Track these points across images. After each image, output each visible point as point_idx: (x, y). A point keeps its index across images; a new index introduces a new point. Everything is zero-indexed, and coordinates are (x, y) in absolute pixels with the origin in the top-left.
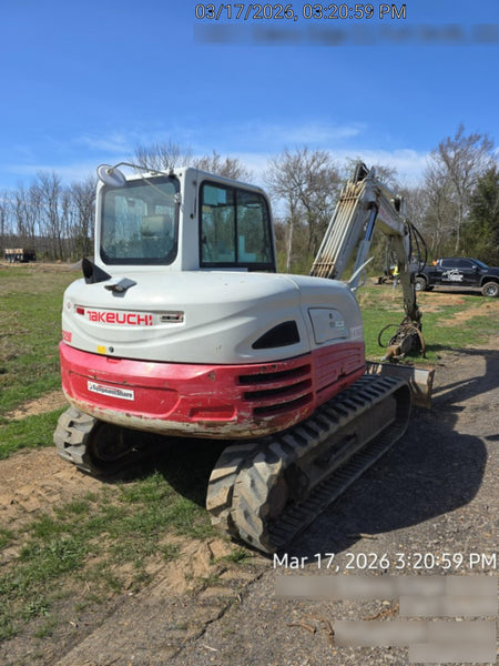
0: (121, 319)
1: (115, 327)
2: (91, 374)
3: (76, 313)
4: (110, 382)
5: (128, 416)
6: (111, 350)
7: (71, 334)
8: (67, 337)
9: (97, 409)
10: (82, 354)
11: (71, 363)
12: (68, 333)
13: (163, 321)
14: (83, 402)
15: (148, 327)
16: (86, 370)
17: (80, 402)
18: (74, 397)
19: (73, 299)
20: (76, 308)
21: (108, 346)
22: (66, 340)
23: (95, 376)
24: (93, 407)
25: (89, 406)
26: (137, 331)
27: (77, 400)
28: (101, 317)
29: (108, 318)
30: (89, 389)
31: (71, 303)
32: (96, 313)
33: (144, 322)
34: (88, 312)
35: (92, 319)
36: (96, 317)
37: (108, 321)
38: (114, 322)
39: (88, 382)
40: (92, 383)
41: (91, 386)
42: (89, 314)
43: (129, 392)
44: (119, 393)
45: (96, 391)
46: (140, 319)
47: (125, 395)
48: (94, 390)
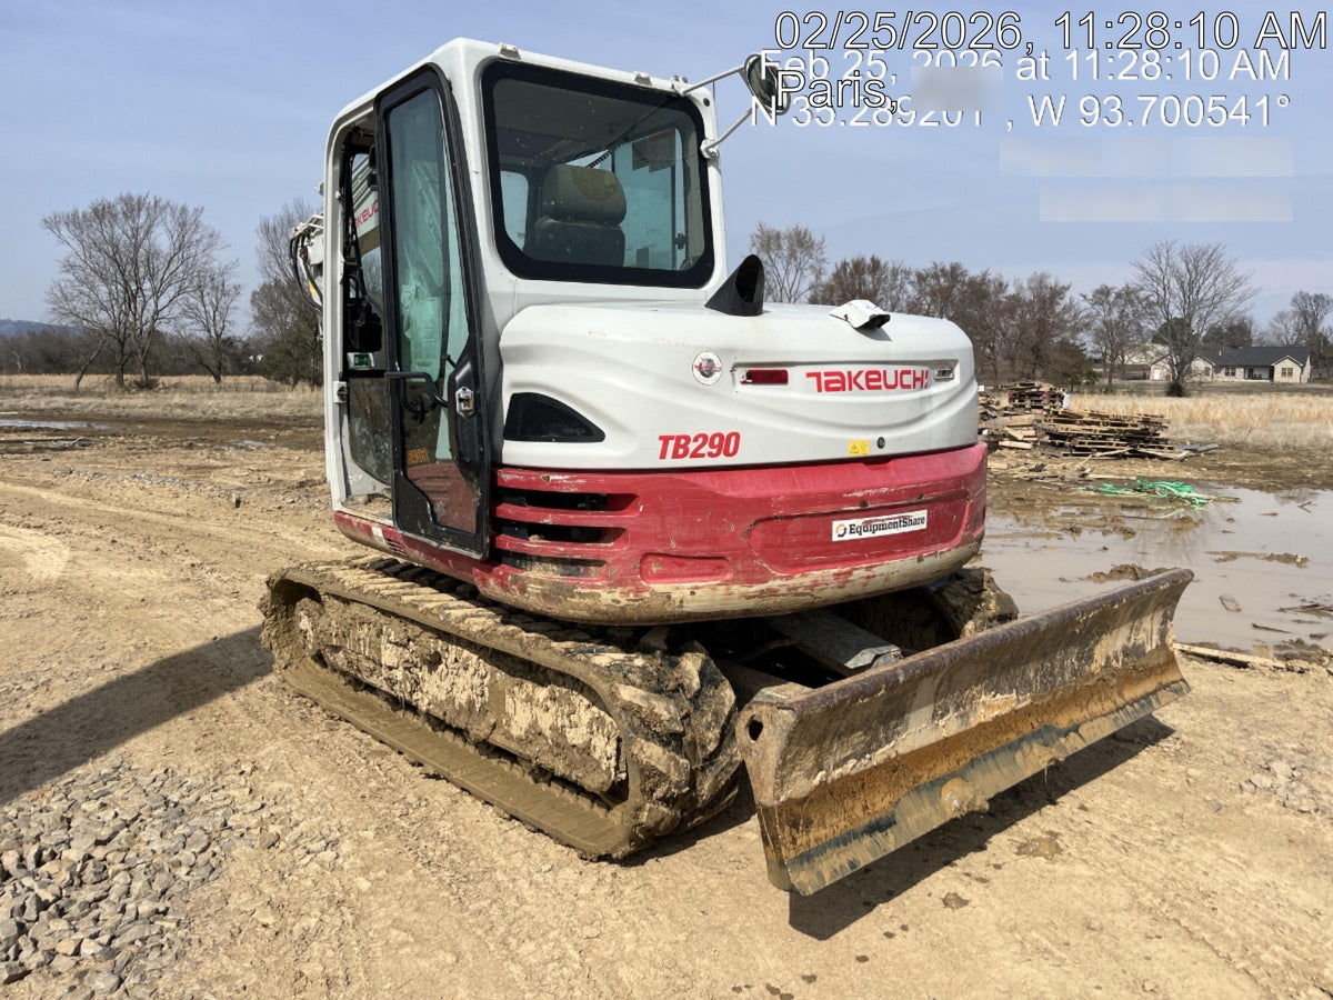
0: (891, 381)
1: (882, 397)
2: (852, 501)
3: (744, 383)
4: (895, 504)
5: (920, 559)
6: (881, 443)
7: (737, 435)
8: (706, 449)
9: (859, 573)
10: (793, 470)
11: (768, 499)
12: (721, 436)
13: (937, 380)
14: (816, 574)
15: (924, 393)
16: (836, 497)
17: (802, 580)
18: (775, 578)
19: (730, 351)
20: (741, 373)
21: (875, 436)
22: (702, 455)
23: (863, 502)
24: (850, 573)
25: (837, 575)
26: (914, 401)
27: (790, 577)
28: (853, 380)
29: (868, 380)
30: (835, 538)
31: (716, 361)
32: (840, 374)
33: (920, 382)
34: (809, 375)
35: (828, 389)
36: (843, 382)
37: (869, 387)
38: (879, 387)
39: (836, 524)
40: (847, 523)
41: (841, 530)
42: (815, 379)
43: (923, 514)
44: (906, 521)
45: (856, 536)
46: (916, 379)
47: (916, 522)
48: (848, 537)
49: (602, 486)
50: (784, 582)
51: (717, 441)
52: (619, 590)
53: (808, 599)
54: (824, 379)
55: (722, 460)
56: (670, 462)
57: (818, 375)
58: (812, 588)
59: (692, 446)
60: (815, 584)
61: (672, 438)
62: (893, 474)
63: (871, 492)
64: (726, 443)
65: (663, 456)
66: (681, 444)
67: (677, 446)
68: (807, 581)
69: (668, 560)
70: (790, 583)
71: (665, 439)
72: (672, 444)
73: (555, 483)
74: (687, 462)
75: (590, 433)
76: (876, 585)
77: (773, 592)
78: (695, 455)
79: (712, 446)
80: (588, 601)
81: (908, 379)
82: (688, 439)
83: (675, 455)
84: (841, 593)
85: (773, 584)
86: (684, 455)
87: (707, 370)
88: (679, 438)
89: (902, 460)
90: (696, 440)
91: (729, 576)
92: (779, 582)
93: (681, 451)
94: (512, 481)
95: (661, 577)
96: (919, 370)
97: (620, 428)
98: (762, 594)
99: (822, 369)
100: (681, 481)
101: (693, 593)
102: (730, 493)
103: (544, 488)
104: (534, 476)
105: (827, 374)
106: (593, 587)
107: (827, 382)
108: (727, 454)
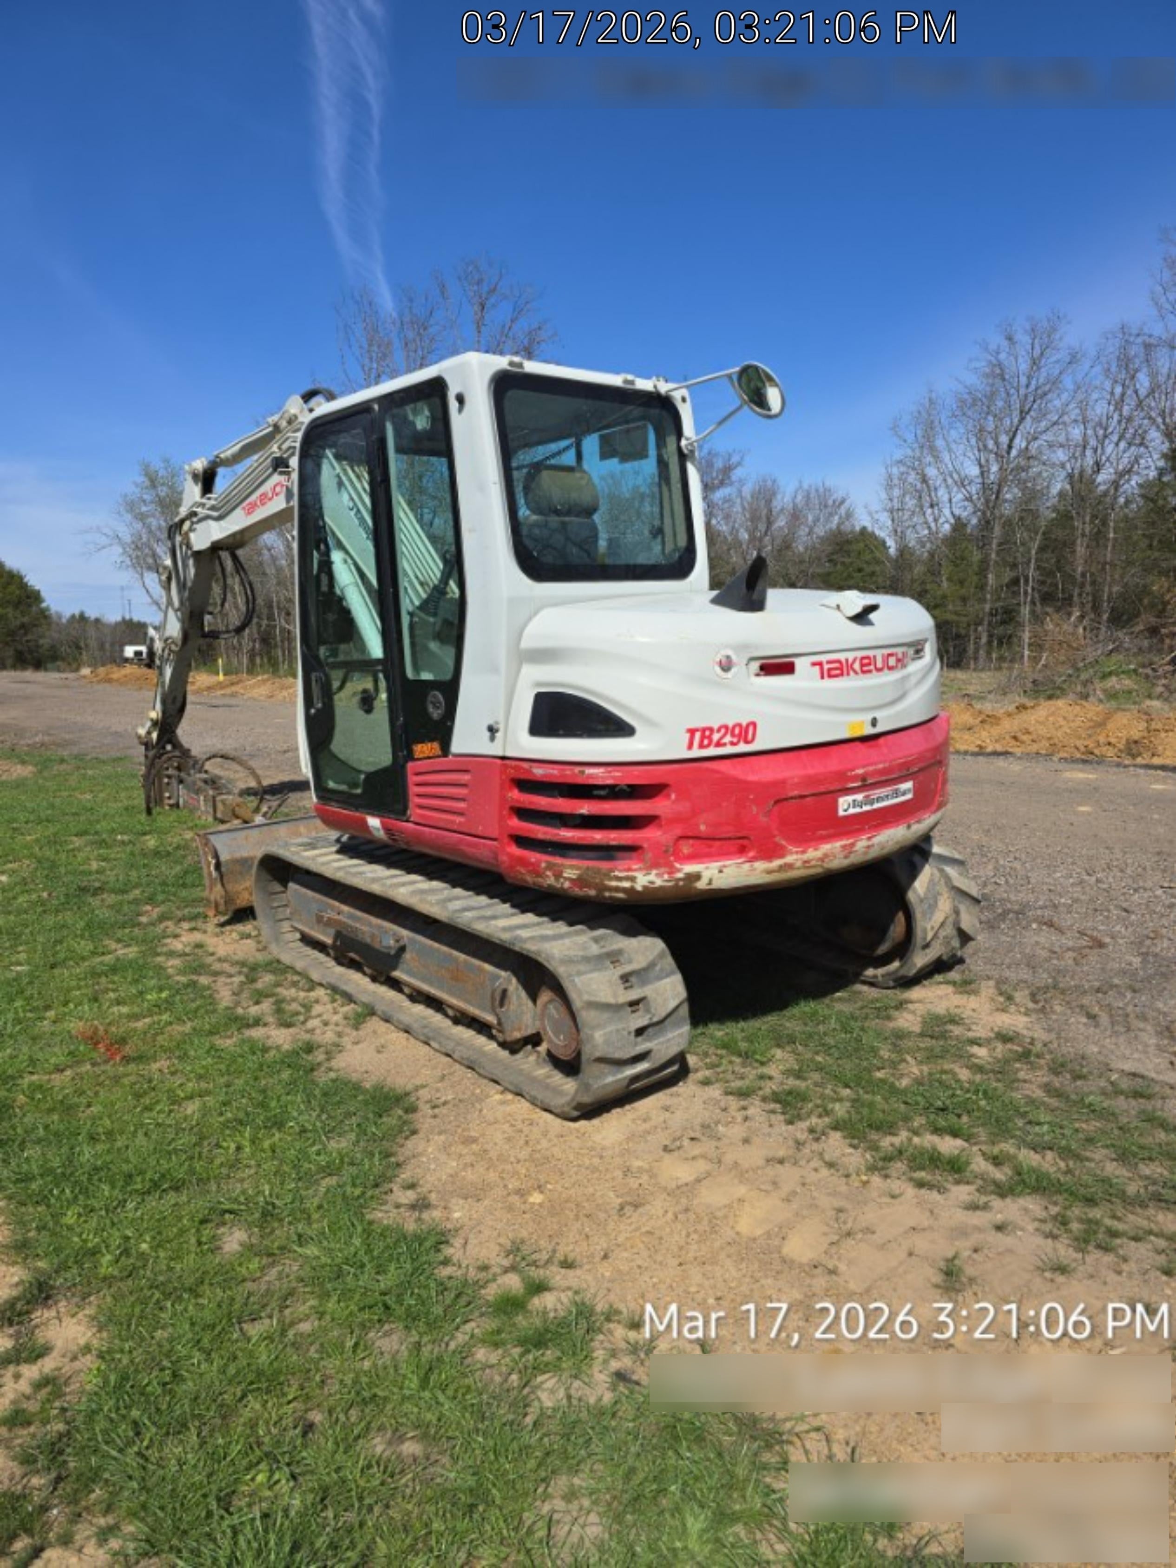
0: (879, 664)
1: (873, 679)
2: (854, 778)
3: (757, 675)
4: (888, 779)
5: (909, 827)
6: (874, 722)
7: (754, 724)
8: (728, 739)
9: (861, 844)
10: (803, 753)
11: (783, 782)
12: (740, 725)
13: (913, 659)
14: (826, 848)
15: (905, 672)
16: (842, 776)
17: (812, 854)
18: (791, 853)
19: (745, 647)
20: (755, 666)
21: (869, 717)
22: (724, 745)
23: (863, 778)
24: (853, 845)
25: (844, 847)
26: (897, 681)
27: (803, 852)
28: (850, 667)
29: (862, 665)
30: (841, 813)
31: (734, 658)
32: (839, 661)
33: (901, 662)
34: (814, 664)
35: (830, 676)
36: (841, 669)
37: (863, 672)
38: (870, 671)
39: (841, 800)
40: (850, 798)
41: (846, 805)
42: (817, 668)
43: (908, 785)
44: (897, 793)
45: (858, 810)
46: (898, 660)
47: (904, 794)
48: (852, 811)
49: (637, 777)
50: (799, 856)
51: (737, 731)
52: (654, 872)
53: (819, 870)
54: (826, 667)
55: (742, 748)
56: (696, 753)
57: (820, 664)
58: (822, 860)
59: (716, 737)
60: (826, 855)
61: (696, 730)
62: (885, 750)
63: (871, 768)
64: (745, 732)
65: (690, 746)
66: (705, 735)
67: (703, 737)
68: (818, 854)
69: (698, 842)
70: (806, 857)
71: (692, 732)
72: (698, 735)
73: (590, 776)
74: (712, 751)
75: (621, 729)
76: (873, 854)
77: (790, 866)
78: (719, 744)
79: (733, 735)
80: (626, 884)
81: (892, 661)
82: (711, 730)
83: (701, 746)
84: (846, 863)
85: (789, 859)
86: (709, 745)
87: (726, 666)
88: (704, 730)
89: (890, 737)
90: (719, 730)
91: (751, 854)
92: (795, 857)
93: (706, 742)
94: (545, 776)
95: (692, 858)
96: (899, 651)
97: (650, 723)
98: (781, 868)
99: (823, 658)
100: (707, 770)
101: (721, 871)
102: (751, 778)
103: (580, 781)
104: (568, 771)
105: (829, 662)
106: (629, 870)
107: (829, 670)
108: (747, 742)
